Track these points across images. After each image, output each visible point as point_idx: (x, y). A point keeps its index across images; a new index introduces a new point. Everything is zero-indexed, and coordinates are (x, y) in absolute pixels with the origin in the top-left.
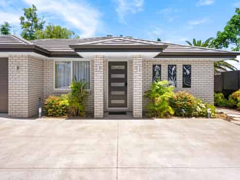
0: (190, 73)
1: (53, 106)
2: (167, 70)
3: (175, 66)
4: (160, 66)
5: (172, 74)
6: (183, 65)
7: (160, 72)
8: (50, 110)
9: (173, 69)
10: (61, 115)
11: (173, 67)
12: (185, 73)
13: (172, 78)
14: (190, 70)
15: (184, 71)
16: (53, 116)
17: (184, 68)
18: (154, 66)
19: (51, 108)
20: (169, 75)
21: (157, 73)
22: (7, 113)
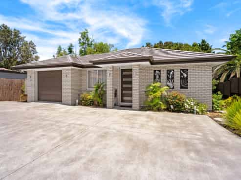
0: (187, 77)
1: (85, 99)
2: (166, 74)
3: (173, 70)
4: (160, 71)
5: (170, 77)
6: (181, 70)
7: (160, 76)
8: (83, 101)
9: (171, 73)
10: (89, 105)
11: (171, 71)
12: (182, 76)
13: (170, 81)
14: (187, 74)
15: (181, 74)
16: (85, 105)
17: (182, 72)
18: (155, 71)
19: (84, 100)
20: (168, 78)
21: (157, 77)
22: (61, 102)
